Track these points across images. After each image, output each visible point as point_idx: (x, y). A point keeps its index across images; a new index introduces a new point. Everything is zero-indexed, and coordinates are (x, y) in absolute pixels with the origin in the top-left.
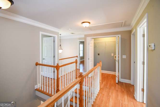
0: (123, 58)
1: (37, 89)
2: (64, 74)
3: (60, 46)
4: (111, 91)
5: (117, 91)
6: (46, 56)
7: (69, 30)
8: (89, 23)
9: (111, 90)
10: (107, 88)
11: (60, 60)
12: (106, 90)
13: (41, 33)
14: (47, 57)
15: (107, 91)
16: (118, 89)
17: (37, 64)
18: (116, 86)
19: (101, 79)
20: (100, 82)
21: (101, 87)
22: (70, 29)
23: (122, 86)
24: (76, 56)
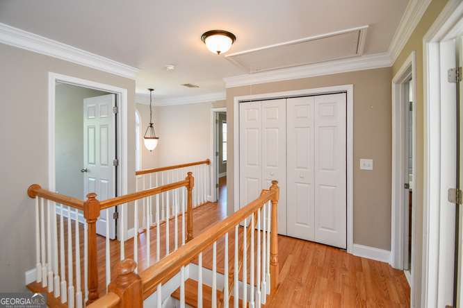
0: (362, 167)
1: (34, 283)
2: (163, 219)
3: (151, 126)
4: (314, 301)
5: (339, 297)
6: (92, 160)
7: (170, 70)
8: (232, 37)
9: (315, 295)
10: (300, 284)
11: (138, 173)
12: (295, 293)
13: (53, 77)
14: (94, 164)
15: (298, 297)
16: (343, 290)
17: (34, 192)
18: (334, 277)
19: (276, 251)
20: (272, 263)
21: (277, 283)
22: (171, 67)
23: (358, 274)
24: (205, 160)
